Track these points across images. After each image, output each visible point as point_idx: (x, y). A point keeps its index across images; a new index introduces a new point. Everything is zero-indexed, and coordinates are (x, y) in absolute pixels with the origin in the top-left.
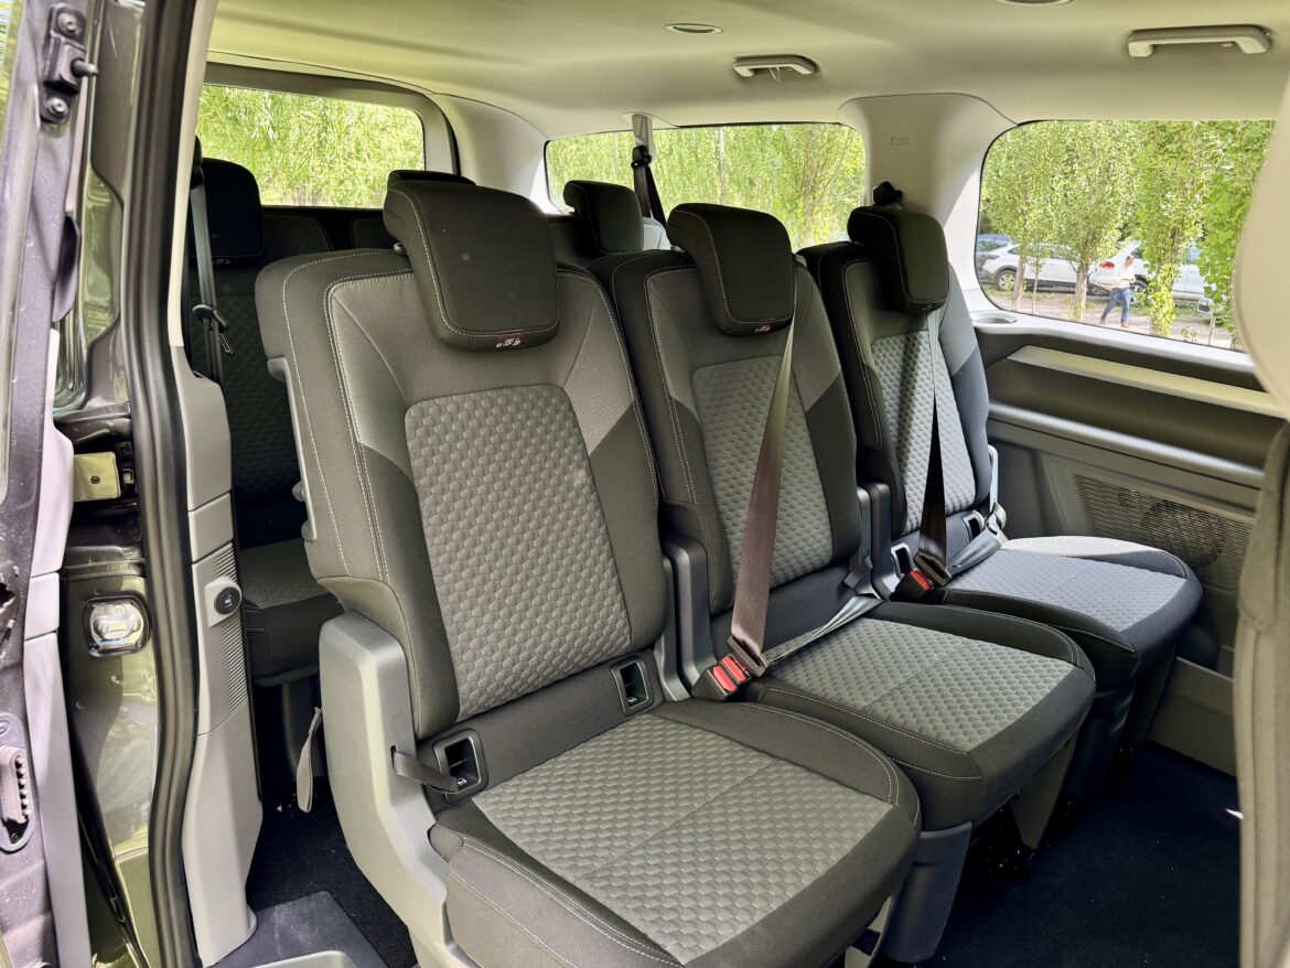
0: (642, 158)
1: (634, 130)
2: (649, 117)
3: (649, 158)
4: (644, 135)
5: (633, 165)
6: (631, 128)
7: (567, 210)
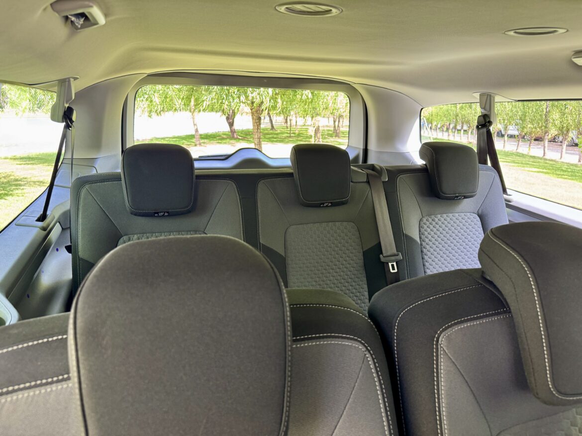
0: (485, 123)
1: (481, 103)
2: (492, 95)
3: (490, 123)
4: (488, 107)
5: (477, 127)
6: (479, 101)
7: (420, 162)
